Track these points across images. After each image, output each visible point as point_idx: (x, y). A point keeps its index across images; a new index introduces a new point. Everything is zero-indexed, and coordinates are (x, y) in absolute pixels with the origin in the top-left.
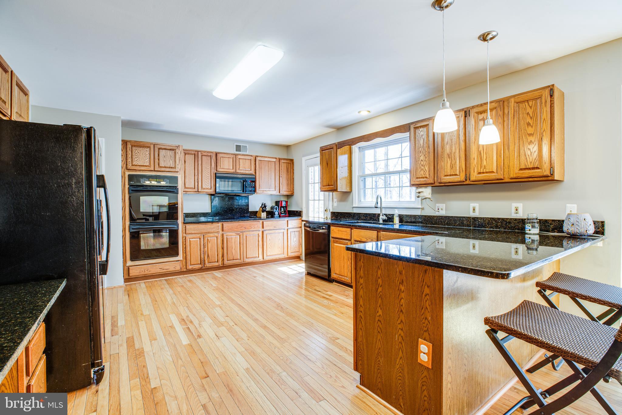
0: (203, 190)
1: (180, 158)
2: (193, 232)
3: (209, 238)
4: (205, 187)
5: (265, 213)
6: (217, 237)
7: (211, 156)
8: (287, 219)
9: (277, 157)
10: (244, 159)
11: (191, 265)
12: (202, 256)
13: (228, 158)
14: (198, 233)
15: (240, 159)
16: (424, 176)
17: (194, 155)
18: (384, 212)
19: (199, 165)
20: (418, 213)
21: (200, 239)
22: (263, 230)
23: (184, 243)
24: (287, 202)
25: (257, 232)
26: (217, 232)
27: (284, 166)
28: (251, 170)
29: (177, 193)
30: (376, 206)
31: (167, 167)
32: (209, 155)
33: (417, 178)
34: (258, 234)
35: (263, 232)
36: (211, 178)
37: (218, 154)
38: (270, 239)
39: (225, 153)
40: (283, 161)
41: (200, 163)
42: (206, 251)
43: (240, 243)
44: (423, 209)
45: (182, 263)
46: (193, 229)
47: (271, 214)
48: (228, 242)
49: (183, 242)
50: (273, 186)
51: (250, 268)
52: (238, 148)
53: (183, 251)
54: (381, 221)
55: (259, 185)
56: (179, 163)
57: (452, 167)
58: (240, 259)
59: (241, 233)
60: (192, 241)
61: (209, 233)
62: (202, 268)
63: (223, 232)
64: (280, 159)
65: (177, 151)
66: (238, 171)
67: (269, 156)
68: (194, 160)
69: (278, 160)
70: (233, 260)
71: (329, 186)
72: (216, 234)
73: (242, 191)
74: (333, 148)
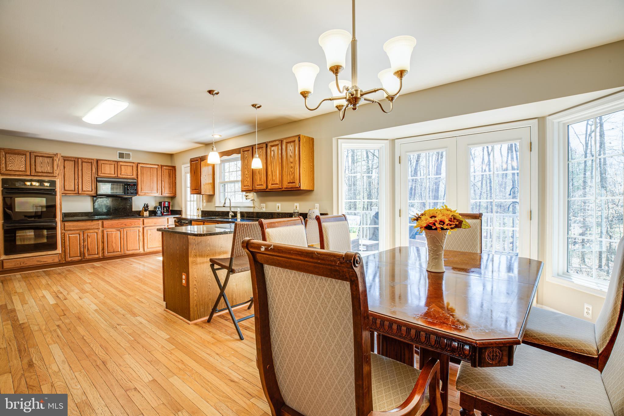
0: (83, 192)
1: (58, 164)
2: (72, 229)
3: (88, 234)
4: (85, 190)
5: (148, 212)
6: (97, 233)
7: (92, 162)
8: (168, 217)
9: (160, 164)
10: (125, 165)
11: (70, 257)
12: (82, 250)
13: (110, 164)
14: (77, 230)
15: (121, 165)
16: (248, 185)
17: (74, 162)
19: (79, 171)
20: (251, 210)
21: (79, 235)
22: (144, 226)
23: (63, 238)
24: (169, 203)
25: (138, 228)
26: (97, 228)
27: (166, 173)
28: (133, 175)
29: (55, 195)
31: (44, 173)
32: (90, 161)
33: (244, 186)
34: (139, 230)
35: (143, 228)
36: (92, 182)
37: (99, 161)
38: (150, 234)
39: (106, 160)
40: (165, 168)
41: (80, 168)
42: (86, 245)
43: (120, 238)
44: (254, 207)
45: (61, 256)
46: (73, 226)
47: (153, 213)
48: (108, 237)
49: (61, 238)
50: (155, 188)
51: (131, 259)
52: (121, 155)
53: (61, 245)
54: (230, 217)
55: (141, 188)
56: (57, 169)
57: (260, 179)
58: (121, 252)
59: (121, 230)
60: (71, 236)
61: (88, 229)
62: (81, 259)
63: (104, 229)
64: (162, 166)
65: (55, 158)
66: (119, 176)
67: (152, 163)
68: (73, 166)
69: (160, 167)
70: (114, 252)
71: (196, 190)
72: (96, 231)
73: (124, 194)
74: (198, 160)
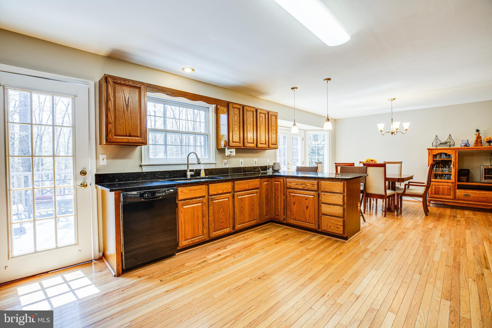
18: (191, 168)
54: (189, 177)
71: (130, 136)
74: (140, 88)
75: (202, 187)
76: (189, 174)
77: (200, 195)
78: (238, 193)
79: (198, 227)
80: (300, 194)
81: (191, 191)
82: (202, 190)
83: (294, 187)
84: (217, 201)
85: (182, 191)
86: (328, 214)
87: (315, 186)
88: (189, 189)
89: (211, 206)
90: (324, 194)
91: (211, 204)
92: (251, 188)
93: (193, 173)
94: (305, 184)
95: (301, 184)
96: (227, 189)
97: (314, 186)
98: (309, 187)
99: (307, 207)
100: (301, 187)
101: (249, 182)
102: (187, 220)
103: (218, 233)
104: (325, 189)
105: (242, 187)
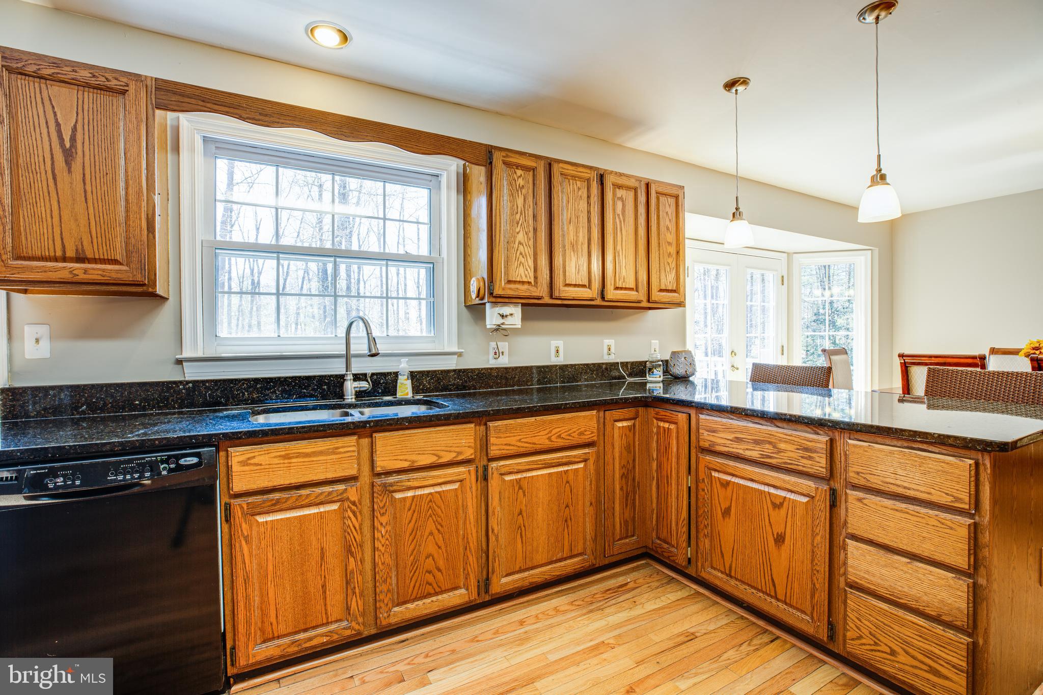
16: (526, 280)
20: (450, 364)
30: (374, 352)
33: (509, 282)
54: (350, 398)
57: (579, 269)
71: (80, 259)
74: (123, 93)
75: (340, 445)
76: (350, 387)
77: (330, 475)
78: (502, 463)
79: (324, 592)
80: (752, 480)
81: (290, 458)
82: (340, 456)
83: (726, 449)
84: (410, 494)
85: (249, 459)
86: (882, 592)
87: (817, 459)
88: (283, 453)
89: (382, 515)
90: (860, 500)
91: (382, 505)
92: (562, 444)
93: (364, 385)
94: (770, 443)
95: (757, 442)
96: (453, 449)
97: (810, 458)
98: (790, 458)
99: (780, 539)
100: (754, 454)
101: (551, 422)
102: (270, 568)
103: (415, 609)
104: (868, 477)
105: (520, 440)
